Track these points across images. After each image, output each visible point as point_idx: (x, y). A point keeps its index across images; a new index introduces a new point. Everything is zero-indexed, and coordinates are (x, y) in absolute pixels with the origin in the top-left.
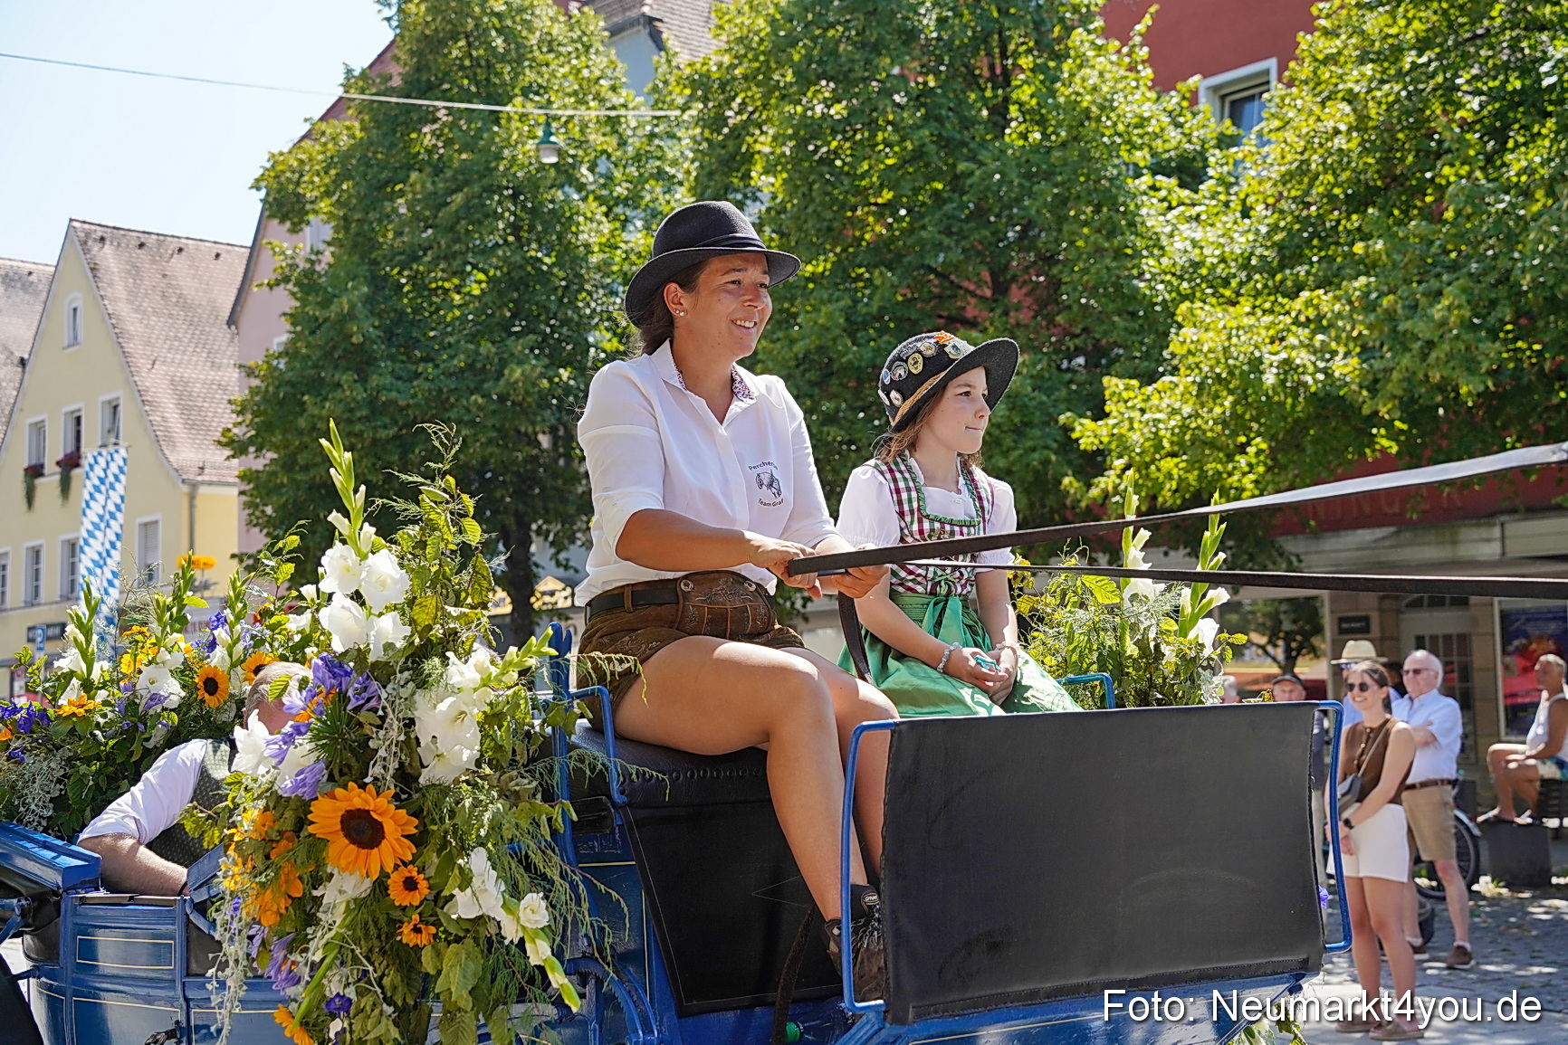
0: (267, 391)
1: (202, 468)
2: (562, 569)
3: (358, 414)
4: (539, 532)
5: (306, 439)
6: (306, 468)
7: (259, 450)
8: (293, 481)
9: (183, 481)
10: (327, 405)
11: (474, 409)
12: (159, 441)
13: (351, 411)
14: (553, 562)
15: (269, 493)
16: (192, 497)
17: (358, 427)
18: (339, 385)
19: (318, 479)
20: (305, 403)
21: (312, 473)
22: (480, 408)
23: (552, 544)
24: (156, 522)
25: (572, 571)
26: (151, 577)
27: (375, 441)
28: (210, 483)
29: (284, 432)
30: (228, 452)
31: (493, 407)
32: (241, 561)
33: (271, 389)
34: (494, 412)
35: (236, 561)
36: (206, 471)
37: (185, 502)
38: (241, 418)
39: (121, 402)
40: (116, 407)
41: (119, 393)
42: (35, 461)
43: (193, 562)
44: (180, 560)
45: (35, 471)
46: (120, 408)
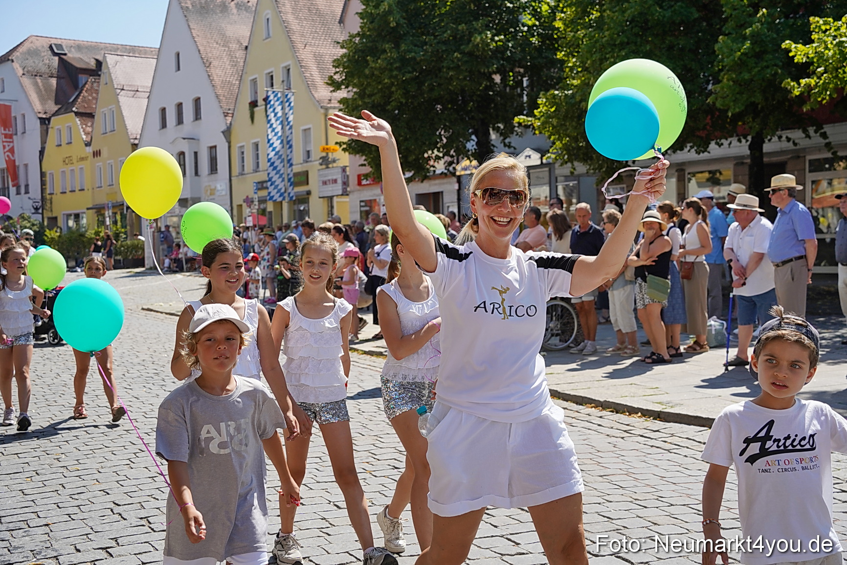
0: (349, 55)
1: (330, 100)
2: (507, 148)
3: (395, 66)
4: (494, 129)
5: (369, 81)
6: (370, 96)
7: (347, 87)
8: (365, 103)
9: (321, 107)
10: (379, 61)
11: (456, 61)
12: (309, 86)
13: (391, 64)
14: (502, 144)
15: (353, 111)
17: (395, 73)
18: (384, 51)
20: (367, 61)
21: (373, 98)
22: (459, 60)
23: (501, 134)
24: (309, 129)
25: (512, 149)
26: (309, 157)
27: (403, 81)
28: (334, 108)
29: (359, 77)
30: (332, 89)
31: (465, 59)
32: (341, 146)
33: (351, 54)
34: (466, 62)
35: (337, 147)
36: (332, 101)
37: (323, 117)
38: (338, 70)
39: (291, 67)
40: (289, 70)
41: (289, 62)
42: (253, 99)
43: (327, 149)
44: (321, 148)
45: (254, 104)
46: (291, 70)
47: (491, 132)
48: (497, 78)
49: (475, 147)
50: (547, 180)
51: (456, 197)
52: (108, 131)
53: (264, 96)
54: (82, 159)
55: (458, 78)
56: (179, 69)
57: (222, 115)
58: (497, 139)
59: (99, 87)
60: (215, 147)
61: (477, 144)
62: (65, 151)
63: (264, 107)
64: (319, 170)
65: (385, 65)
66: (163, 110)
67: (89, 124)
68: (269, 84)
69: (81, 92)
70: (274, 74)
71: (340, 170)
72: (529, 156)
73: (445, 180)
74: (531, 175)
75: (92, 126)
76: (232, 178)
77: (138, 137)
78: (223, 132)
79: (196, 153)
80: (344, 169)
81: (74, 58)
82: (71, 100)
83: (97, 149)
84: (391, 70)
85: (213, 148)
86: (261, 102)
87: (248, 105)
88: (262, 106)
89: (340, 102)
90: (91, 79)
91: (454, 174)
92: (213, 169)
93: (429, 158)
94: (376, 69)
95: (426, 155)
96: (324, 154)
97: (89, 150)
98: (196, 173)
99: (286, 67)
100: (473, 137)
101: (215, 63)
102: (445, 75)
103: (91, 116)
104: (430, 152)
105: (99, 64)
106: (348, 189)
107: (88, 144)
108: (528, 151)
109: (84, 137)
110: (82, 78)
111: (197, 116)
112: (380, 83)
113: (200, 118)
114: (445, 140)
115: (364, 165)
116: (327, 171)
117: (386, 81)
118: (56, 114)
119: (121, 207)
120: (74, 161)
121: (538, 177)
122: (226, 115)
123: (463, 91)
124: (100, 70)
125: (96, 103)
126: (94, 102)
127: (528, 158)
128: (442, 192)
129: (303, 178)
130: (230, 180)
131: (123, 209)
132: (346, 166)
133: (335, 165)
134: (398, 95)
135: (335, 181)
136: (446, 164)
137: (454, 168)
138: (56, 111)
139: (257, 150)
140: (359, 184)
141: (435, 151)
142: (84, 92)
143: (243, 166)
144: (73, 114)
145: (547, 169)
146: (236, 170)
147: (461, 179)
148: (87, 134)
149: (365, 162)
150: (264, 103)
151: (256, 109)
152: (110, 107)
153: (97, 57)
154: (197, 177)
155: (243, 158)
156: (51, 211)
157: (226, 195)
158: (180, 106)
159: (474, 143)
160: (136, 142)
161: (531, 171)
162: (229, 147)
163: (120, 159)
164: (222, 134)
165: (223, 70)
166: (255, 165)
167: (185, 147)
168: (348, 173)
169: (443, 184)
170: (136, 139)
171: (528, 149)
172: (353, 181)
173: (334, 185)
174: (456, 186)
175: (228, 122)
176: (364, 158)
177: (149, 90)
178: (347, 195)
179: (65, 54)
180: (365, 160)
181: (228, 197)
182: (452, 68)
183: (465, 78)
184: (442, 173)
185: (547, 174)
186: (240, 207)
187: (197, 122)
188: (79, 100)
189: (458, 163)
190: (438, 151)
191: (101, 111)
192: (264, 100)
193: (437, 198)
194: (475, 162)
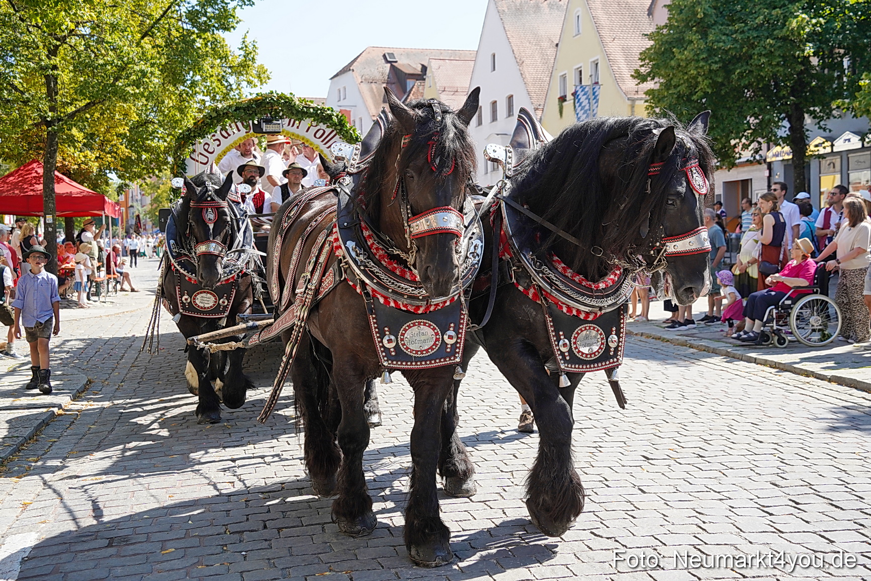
0: (656, 47)
1: (636, 92)
2: (822, 130)
3: (701, 57)
4: (808, 112)
5: (675, 72)
6: (676, 87)
7: (653, 79)
9: (628, 99)
10: (686, 52)
12: (617, 79)
13: (698, 55)
15: (659, 101)
16: (633, 107)
17: (701, 64)
18: (691, 42)
19: (681, 92)
20: (673, 53)
21: (678, 89)
22: (772, 46)
27: (710, 71)
28: (641, 99)
29: (665, 69)
30: (638, 81)
31: (778, 44)
33: (658, 46)
34: (780, 47)
36: (639, 93)
37: (630, 109)
38: (643, 63)
39: (599, 61)
40: (597, 64)
41: (598, 57)
42: (562, 94)
45: (563, 99)
46: (599, 65)
47: (806, 116)
48: (814, 61)
49: (787, 132)
50: (868, 164)
51: (766, 184)
53: (573, 91)
55: (771, 64)
56: (494, 70)
58: (812, 123)
59: (424, 90)
61: (790, 129)
63: (572, 101)
65: (691, 56)
68: (578, 80)
69: (408, 96)
70: (582, 69)
72: (849, 140)
73: (755, 167)
74: (851, 160)
81: (403, 65)
84: (698, 61)
86: (569, 97)
87: (557, 100)
88: (570, 100)
89: (646, 93)
90: (418, 83)
91: (763, 161)
93: (736, 146)
94: (682, 60)
95: (733, 143)
99: (594, 62)
100: (786, 123)
101: (527, 62)
102: (756, 62)
104: (738, 140)
105: (424, 68)
108: (848, 135)
110: (410, 83)
111: (510, 112)
112: (686, 73)
113: (513, 115)
117: (692, 72)
121: (857, 162)
122: (536, 110)
123: (775, 77)
124: (425, 74)
127: (847, 142)
128: (751, 179)
134: (704, 84)
136: (753, 152)
141: (743, 140)
142: (411, 95)
145: (869, 152)
147: (772, 166)
150: (572, 97)
151: (565, 104)
153: (422, 63)
158: (494, 104)
159: (787, 129)
161: (850, 155)
165: (534, 69)
167: (498, 142)
169: (753, 171)
171: (847, 133)
174: (767, 173)
175: (539, 117)
177: (467, 91)
179: (396, 62)
182: (764, 55)
183: (778, 64)
184: (748, 160)
185: (869, 157)
187: (510, 118)
189: (769, 149)
190: (746, 139)
192: (572, 94)
193: (746, 184)
194: (787, 149)
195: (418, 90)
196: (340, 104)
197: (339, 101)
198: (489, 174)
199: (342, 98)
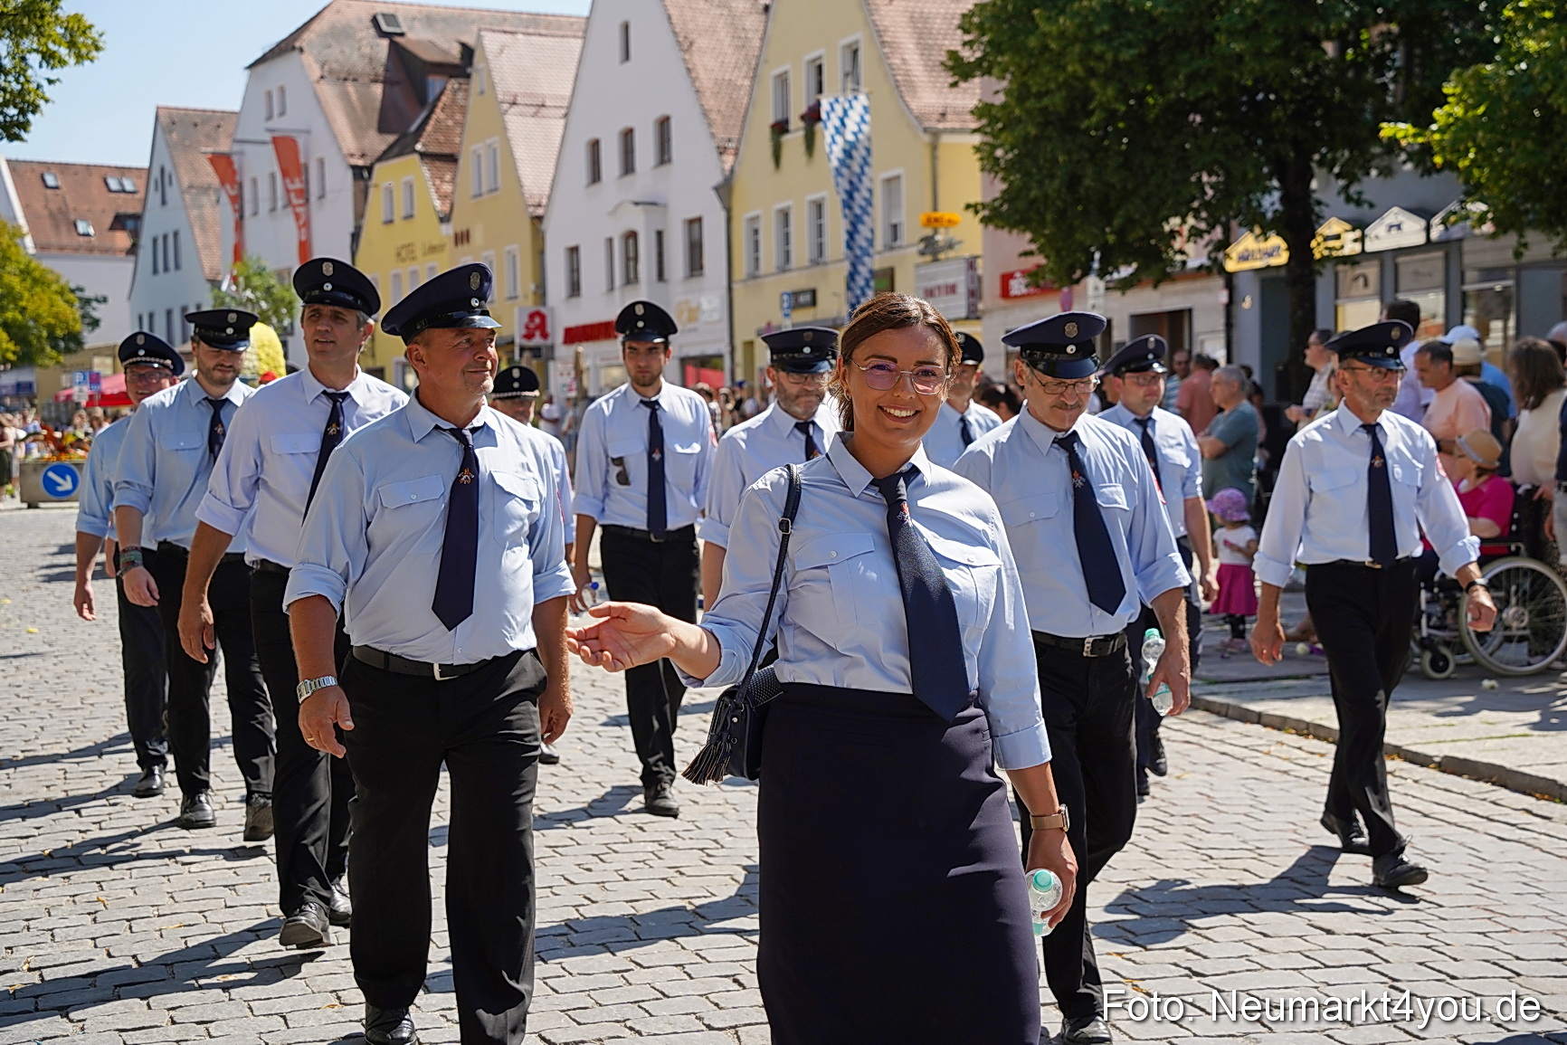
1: (943, 115)
2: (1351, 207)
4: (1321, 163)
9: (925, 130)
12: (899, 86)
14: (1342, 197)
16: (934, 147)
23: (1338, 176)
24: (898, 178)
25: (1366, 206)
26: (895, 238)
28: (953, 131)
36: (949, 117)
37: (927, 153)
38: (967, 38)
39: (861, 46)
40: (855, 52)
41: (857, 35)
42: (780, 117)
43: (936, 220)
44: (923, 218)
45: (780, 128)
46: (860, 53)
47: (1315, 171)
48: (1332, 52)
49: (1278, 206)
50: (1439, 277)
51: (1222, 320)
52: (485, 188)
53: (803, 109)
54: (433, 249)
56: (627, 57)
57: (715, 154)
59: (466, 98)
60: (699, 220)
61: (1282, 200)
62: (401, 233)
63: (801, 133)
64: (918, 266)
66: (595, 146)
67: (448, 177)
68: (815, 85)
69: (432, 112)
70: (823, 62)
71: (963, 265)
72: (1399, 227)
73: (1198, 284)
74: (1402, 270)
75: (453, 181)
76: (735, 286)
77: (544, 201)
78: (717, 189)
79: (660, 234)
80: (971, 264)
81: (420, 43)
82: (413, 128)
83: (461, 228)
85: (695, 223)
86: (796, 124)
87: (766, 133)
88: (797, 130)
90: (453, 84)
91: (1222, 270)
92: (695, 265)
93: (1173, 234)
95: (1167, 228)
96: (928, 232)
97: (448, 230)
98: (661, 276)
99: (849, 46)
100: (1275, 183)
101: (701, 43)
103: (451, 159)
104: (1176, 220)
105: (468, 51)
106: (981, 306)
107: (445, 219)
108: (1394, 215)
109: (438, 203)
110: (434, 83)
111: (664, 155)
113: (670, 160)
114: (1210, 192)
115: (1031, 253)
116: (935, 268)
118: (384, 156)
119: (509, 348)
120: (418, 253)
121: (1416, 273)
122: (722, 151)
124: (471, 65)
125: (461, 135)
126: (458, 130)
127: (1394, 231)
128: (1190, 311)
129: (885, 283)
130: (730, 289)
131: (513, 352)
132: (976, 257)
133: (951, 254)
135: (952, 289)
136: (1210, 248)
137: (1227, 256)
138: (385, 152)
139: (786, 223)
140: (1005, 293)
141: (1191, 221)
142: (438, 110)
143: (757, 260)
144: (416, 157)
145: (1440, 254)
146: (742, 267)
147: (1236, 281)
148: (443, 197)
149: (1033, 247)
150: (801, 124)
151: (786, 138)
152: (489, 141)
153: (464, 39)
154: (661, 285)
155: (757, 242)
156: (373, 356)
157: (720, 321)
158: (628, 135)
159: (1277, 195)
160: (540, 211)
161: (1401, 260)
162: (729, 220)
163: (508, 248)
164: (713, 194)
165: (717, 58)
166: (782, 256)
167: (637, 220)
168: (980, 271)
169: (1193, 291)
170: (539, 205)
171: (1395, 209)
172: (991, 287)
173: (951, 297)
174: (1223, 297)
175: (727, 167)
176: (1028, 236)
177: (566, 104)
178: (978, 318)
179: (402, 34)
180: (1032, 241)
181: (725, 325)
184: (1201, 267)
185: (1440, 265)
186: (749, 345)
187: (663, 168)
188: (429, 128)
190: (1196, 217)
191: (471, 149)
192: (803, 118)
193: (1177, 322)
194: (1275, 241)
195: (454, 101)
196: (271, 124)
197: (269, 118)
198: (617, 293)
199: (276, 111)
